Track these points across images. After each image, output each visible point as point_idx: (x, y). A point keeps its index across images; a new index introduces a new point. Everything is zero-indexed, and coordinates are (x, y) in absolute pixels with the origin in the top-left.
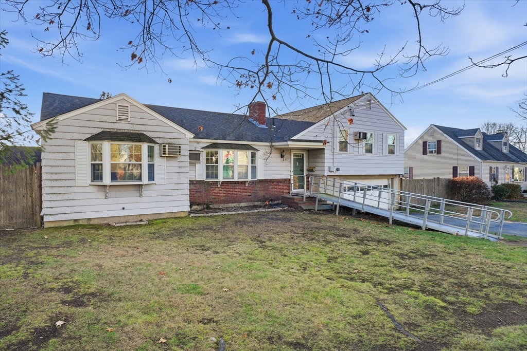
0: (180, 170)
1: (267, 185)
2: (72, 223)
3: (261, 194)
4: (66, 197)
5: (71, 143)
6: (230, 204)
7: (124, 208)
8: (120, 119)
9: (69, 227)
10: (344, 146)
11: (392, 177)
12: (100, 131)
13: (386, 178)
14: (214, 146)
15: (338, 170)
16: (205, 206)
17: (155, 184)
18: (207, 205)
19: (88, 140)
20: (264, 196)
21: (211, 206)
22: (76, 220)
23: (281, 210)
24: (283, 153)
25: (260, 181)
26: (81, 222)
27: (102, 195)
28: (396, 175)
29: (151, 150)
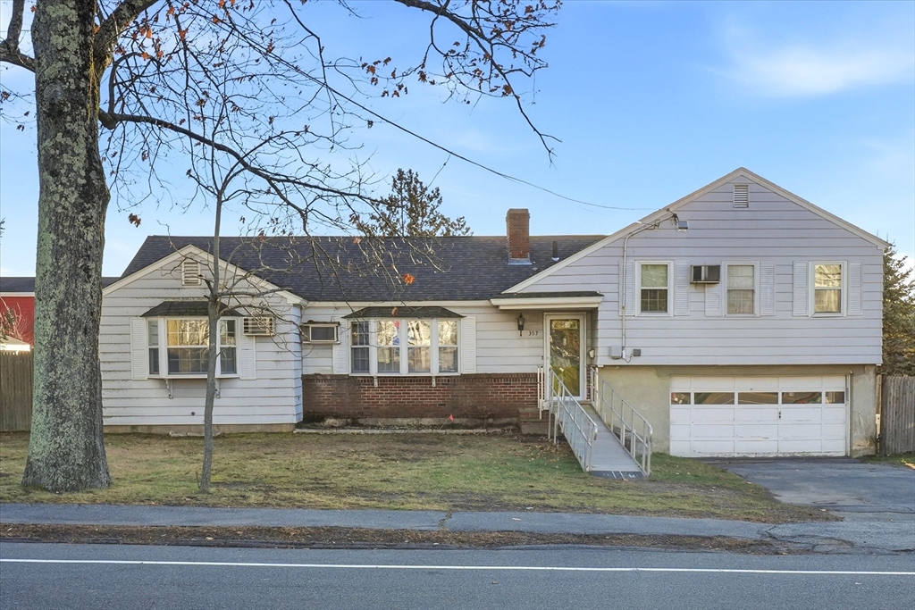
0: (280, 357)
1: (481, 385)
2: (129, 430)
3: (469, 402)
4: (121, 394)
5: (125, 320)
6: (400, 420)
7: (193, 414)
8: (187, 283)
9: (125, 434)
10: (654, 300)
11: (852, 370)
12: (159, 302)
13: (839, 374)
14: (368, 312)
15: (637, 353)
16: (349, 420)
17: (239, 378)
18: (353, 419)
19: (145, 315)
20: (475, 407)
21: (361, 421)
22: (133, 427)
23: (484, 433)
24: (522, 319)
25: (465, 377)
26: (140, 430)
27: (164, 393)
28: (864, 366)
29: (231, 326)
